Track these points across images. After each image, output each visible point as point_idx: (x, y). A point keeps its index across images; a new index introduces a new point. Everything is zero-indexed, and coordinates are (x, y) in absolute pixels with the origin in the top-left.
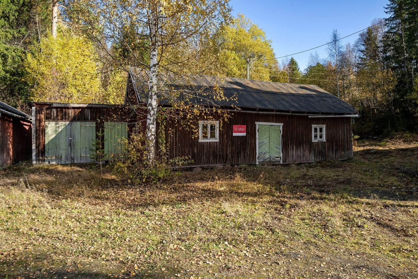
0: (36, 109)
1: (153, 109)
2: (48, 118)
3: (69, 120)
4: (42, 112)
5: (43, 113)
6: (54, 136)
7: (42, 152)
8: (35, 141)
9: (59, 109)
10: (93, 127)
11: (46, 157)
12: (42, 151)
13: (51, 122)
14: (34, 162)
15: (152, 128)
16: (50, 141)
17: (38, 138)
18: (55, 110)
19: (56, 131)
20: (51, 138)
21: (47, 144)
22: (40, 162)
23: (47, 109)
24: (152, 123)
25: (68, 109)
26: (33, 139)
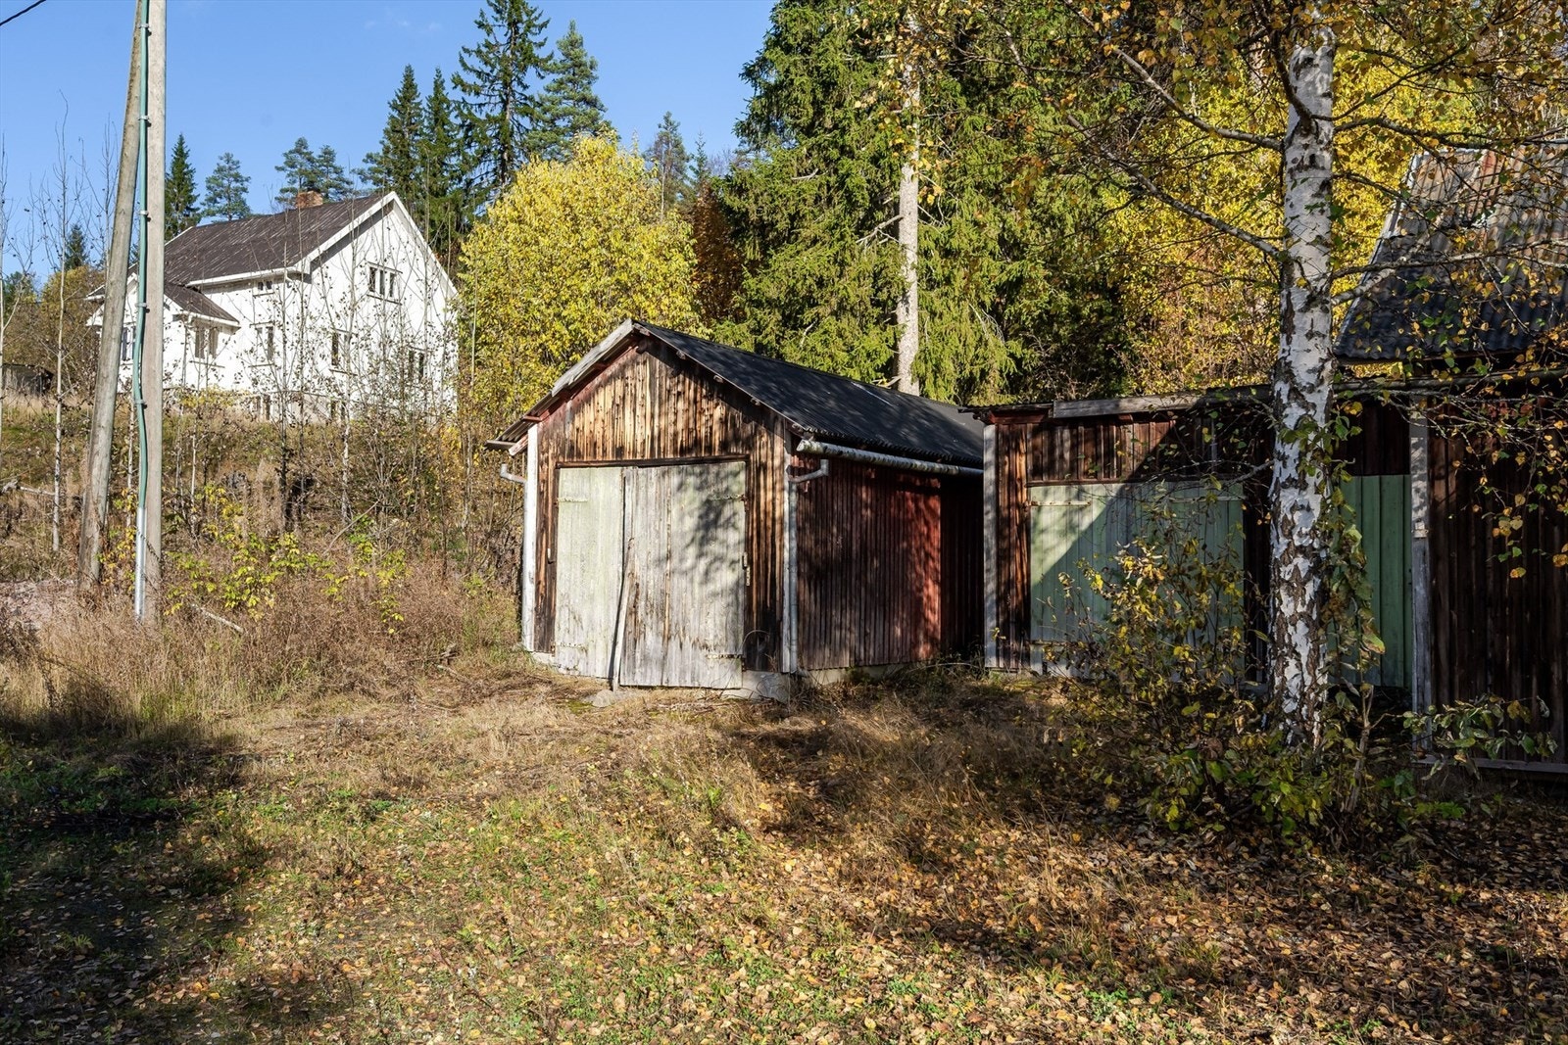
0: (997, 431)
1: (1295, 393)
2: (1044, 470)
3: (1125, 476)
4: (1018, 445)
5: (1023, 448)
6: (1063, 549)
7: (1019, 622)
8: (993, 573)
9: (1081, 429)
10: (1232, 507)
11: (1034, 643)
12: (1018, 615)
13: (1052, 488)
14: (992, 662)
15: (1293, 509)
16: (1048, 573)
17: (1003, 557)
18: (1067, 433)
19: (1071, 527)
20: (1052, 559)
21: (1036, 586)
22: (1013, 663)
23: (1035, 433)
24: (1290, 480)
25: (1118, 425)
26: (988, 558)
